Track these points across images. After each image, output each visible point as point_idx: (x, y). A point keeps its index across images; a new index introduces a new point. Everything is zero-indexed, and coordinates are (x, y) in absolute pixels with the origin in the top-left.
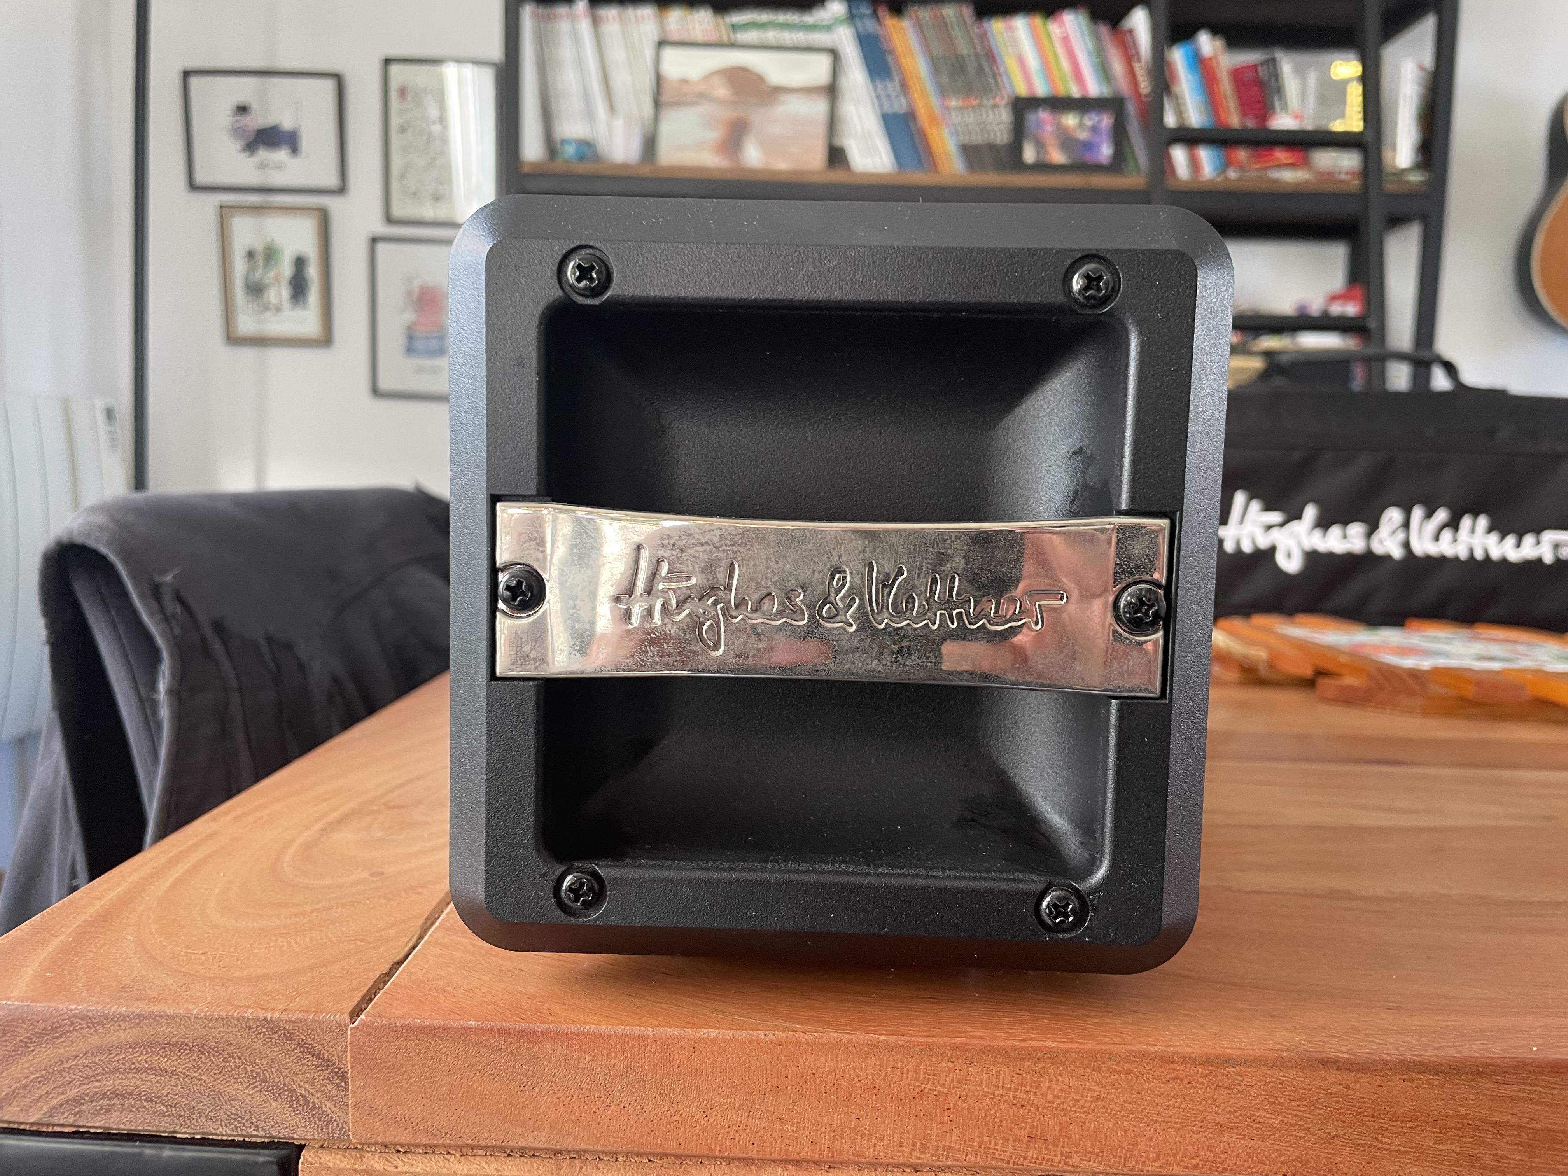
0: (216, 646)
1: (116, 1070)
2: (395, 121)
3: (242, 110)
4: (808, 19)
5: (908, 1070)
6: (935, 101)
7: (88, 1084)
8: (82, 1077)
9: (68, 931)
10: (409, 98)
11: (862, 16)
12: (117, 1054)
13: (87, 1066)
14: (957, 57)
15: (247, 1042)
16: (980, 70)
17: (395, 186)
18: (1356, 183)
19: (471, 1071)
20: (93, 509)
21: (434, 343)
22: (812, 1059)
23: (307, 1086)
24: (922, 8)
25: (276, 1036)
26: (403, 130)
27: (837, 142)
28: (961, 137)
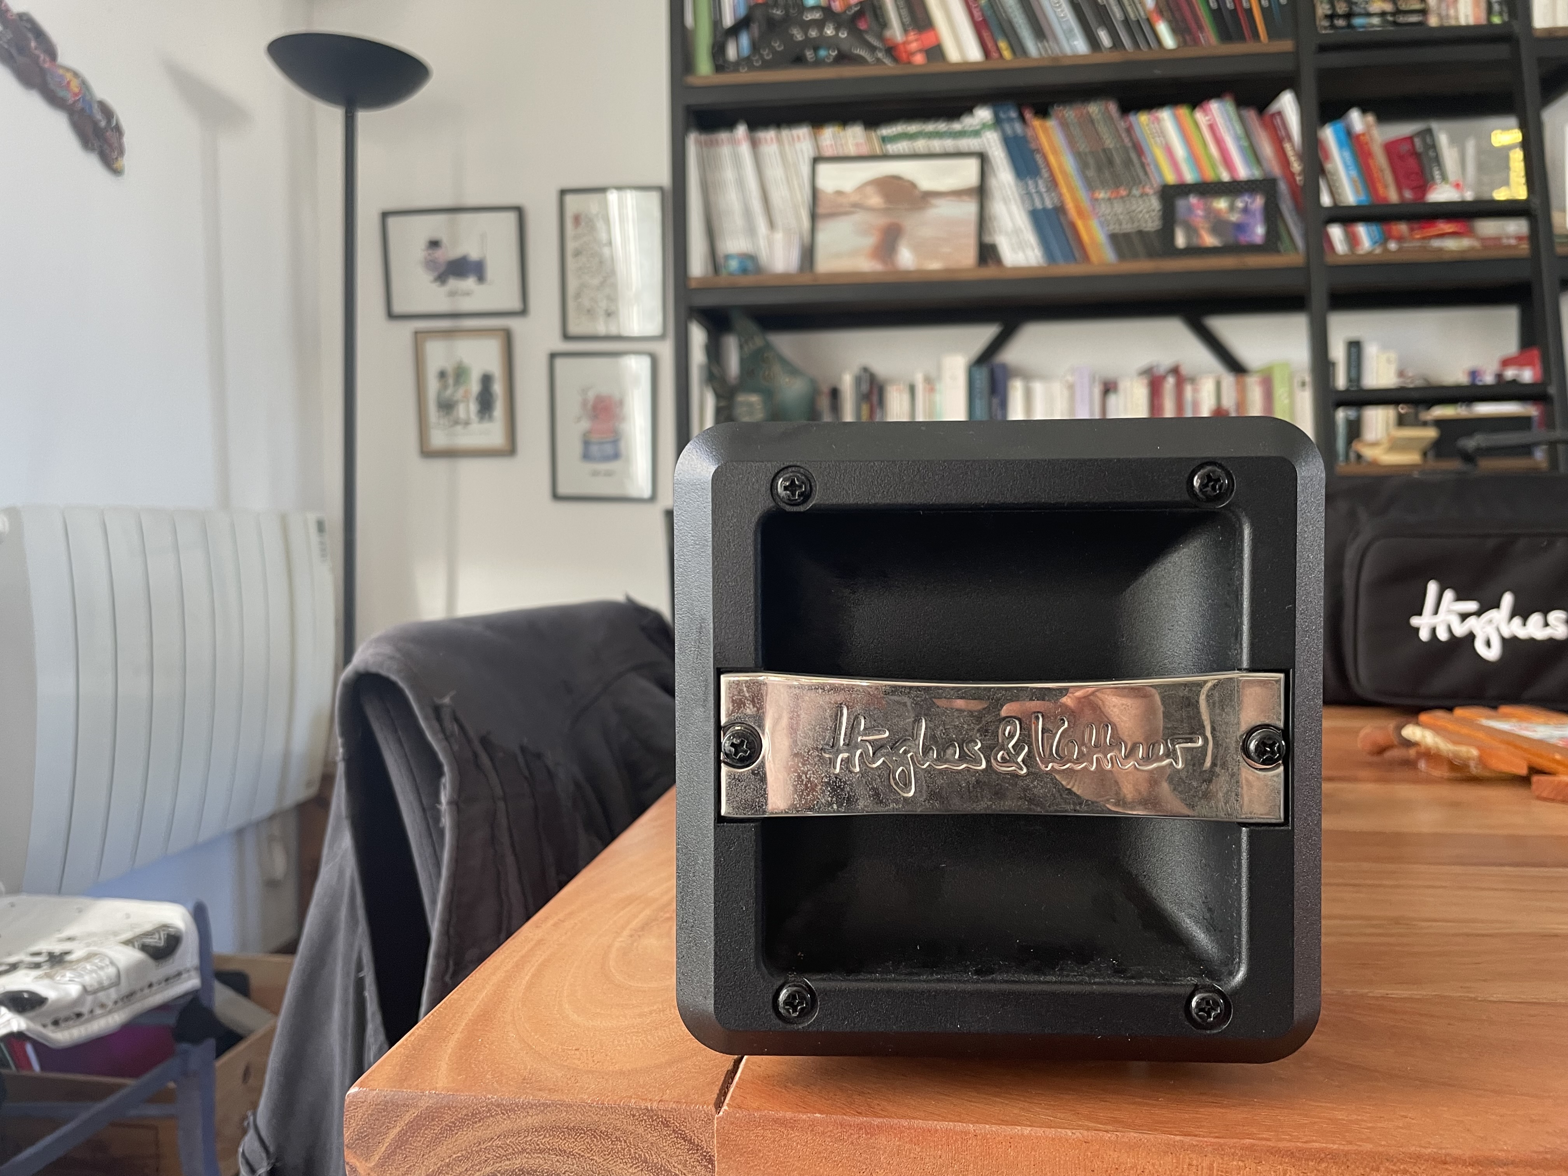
0: (484, 759)
1: (524, 1150)
2: (571, 246)
3: (434, 244)
4: (956, 126)
5: (1202, 1167)
6: (1082, 194)
7: (501, 1162)
8: (495, 1156)
9: (460, 1030)
10: (583, 224)
11: (1010, 120)
12: (525, 1137)
13: (500, 1147)
14: (1104, 150)
15: (631, 1128)
16: (1128, 163)
17: (571, 305)
18: (1525, 247)
19: (818, 1158)
20: (379, 640)
21: (609, 449)
22: (1116, 1155)
23: (680, 1167)
24: (1068, 108)
25: (655, 1123)
26: (577, 253)
27: (987, 239)
28: (1111, 227)
